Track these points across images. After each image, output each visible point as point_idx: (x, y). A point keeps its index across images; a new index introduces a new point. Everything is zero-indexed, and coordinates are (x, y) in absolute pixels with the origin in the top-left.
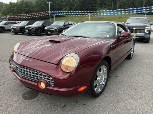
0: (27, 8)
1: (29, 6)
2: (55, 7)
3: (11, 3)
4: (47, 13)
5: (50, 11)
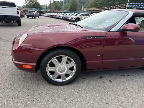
0: (109, 2)
4: (124, 6)
5: (128, 3)
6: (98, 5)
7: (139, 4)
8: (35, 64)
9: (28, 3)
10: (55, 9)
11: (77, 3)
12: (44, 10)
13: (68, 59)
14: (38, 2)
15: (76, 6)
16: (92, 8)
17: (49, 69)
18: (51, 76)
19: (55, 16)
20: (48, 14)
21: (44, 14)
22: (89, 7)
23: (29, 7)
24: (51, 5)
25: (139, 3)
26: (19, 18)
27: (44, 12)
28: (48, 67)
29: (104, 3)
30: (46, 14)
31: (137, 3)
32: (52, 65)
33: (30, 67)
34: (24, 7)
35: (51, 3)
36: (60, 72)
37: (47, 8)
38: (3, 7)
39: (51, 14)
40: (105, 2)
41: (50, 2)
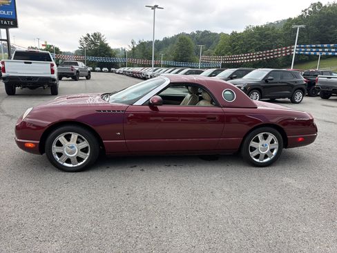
0: (261, 41)
1: (268, 36)
2: (331, 34)
3: (234, 34)
4: (288, 51)
5: (295, 46)
6: (237, 47)
7: (319, 48)
8: (38, 142)
9: (85, 46)
10: (143, 58)
11: (189, 46)
12: (119, 60)
13: (79, 137)
14: (107, 44)
15: (189, 51)
16: (223, 55)
17: (55, 149)
18: (59, 159)
19: (138, 73)
20: (126, 69)
21: (119, 68)
22: (217, 54)
23: (88, 54)
24: (133, 49)
25: (319, 45)
26: (54, 80)
27: (120, 65)
28: (54, 146)
29: (250, 44)
30: (122, 69)
31: (314, 46)
32: (59, 144)
33: (33, 145)
34: (77, 55)
35: (135, 46)
36: (69, 154)
37: (125, 57)
38: (25, 63)
39: (131, 69)
40: (254, 41)
41: (132, 43)
